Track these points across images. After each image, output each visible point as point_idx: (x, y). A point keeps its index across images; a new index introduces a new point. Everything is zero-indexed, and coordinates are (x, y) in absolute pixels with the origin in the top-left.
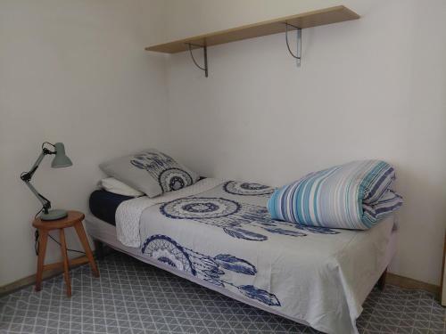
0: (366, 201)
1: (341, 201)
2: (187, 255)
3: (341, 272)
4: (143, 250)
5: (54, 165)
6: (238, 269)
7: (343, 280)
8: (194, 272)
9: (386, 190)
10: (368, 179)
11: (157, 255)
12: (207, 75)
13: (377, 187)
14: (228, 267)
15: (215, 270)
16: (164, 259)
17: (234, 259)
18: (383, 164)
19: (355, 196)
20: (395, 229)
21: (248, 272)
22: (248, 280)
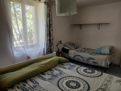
0: (110, 51)
1: (107, 51)
2: (83, 58)
3: (107, 59)
4: (74, 57)
5: (60, 44)
6: (92, 59)
7: (107, 60)
8: (84, 60)
9: (113, 50)
10: (110, 48)
11: (76, 58)
12: (81, 29)
13: (112, 49)
14: (90, 59)
15: (88, 60)
16: (78, 59)
17: (91, 58)
18: (112, 46)
19: (109, 50)
20: (113, 56)
21: (94, 60)
22: (93, 61)
